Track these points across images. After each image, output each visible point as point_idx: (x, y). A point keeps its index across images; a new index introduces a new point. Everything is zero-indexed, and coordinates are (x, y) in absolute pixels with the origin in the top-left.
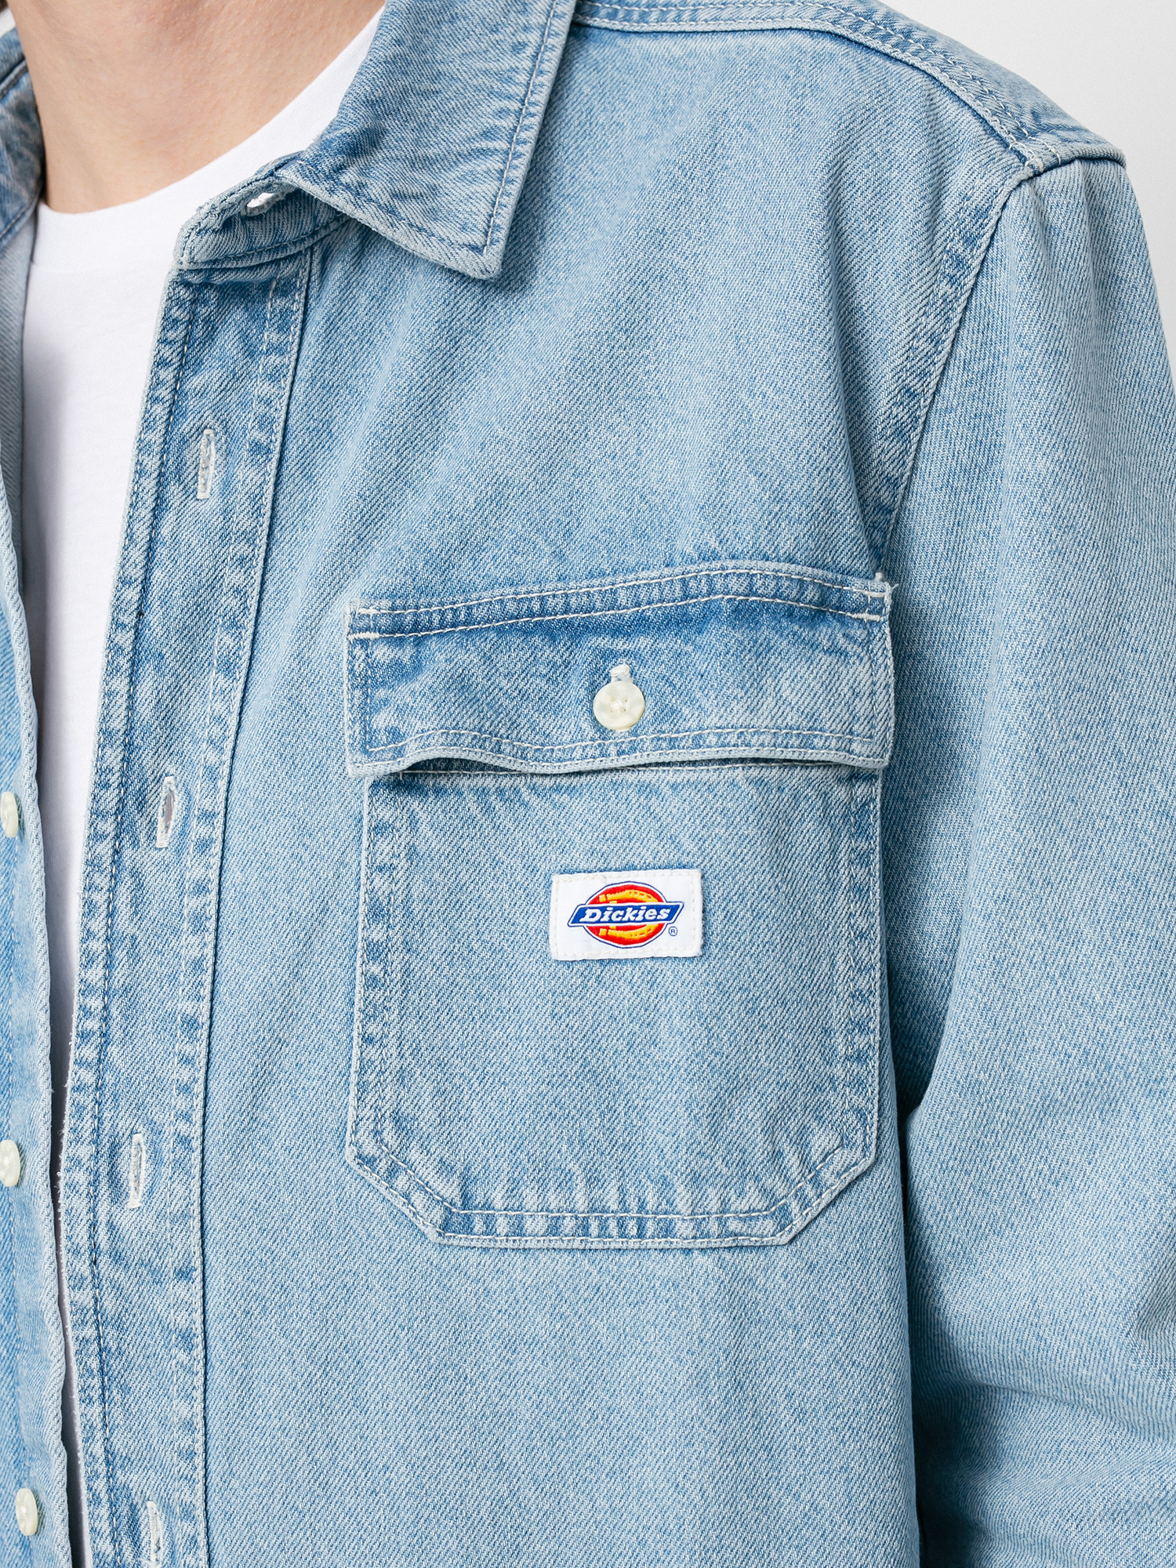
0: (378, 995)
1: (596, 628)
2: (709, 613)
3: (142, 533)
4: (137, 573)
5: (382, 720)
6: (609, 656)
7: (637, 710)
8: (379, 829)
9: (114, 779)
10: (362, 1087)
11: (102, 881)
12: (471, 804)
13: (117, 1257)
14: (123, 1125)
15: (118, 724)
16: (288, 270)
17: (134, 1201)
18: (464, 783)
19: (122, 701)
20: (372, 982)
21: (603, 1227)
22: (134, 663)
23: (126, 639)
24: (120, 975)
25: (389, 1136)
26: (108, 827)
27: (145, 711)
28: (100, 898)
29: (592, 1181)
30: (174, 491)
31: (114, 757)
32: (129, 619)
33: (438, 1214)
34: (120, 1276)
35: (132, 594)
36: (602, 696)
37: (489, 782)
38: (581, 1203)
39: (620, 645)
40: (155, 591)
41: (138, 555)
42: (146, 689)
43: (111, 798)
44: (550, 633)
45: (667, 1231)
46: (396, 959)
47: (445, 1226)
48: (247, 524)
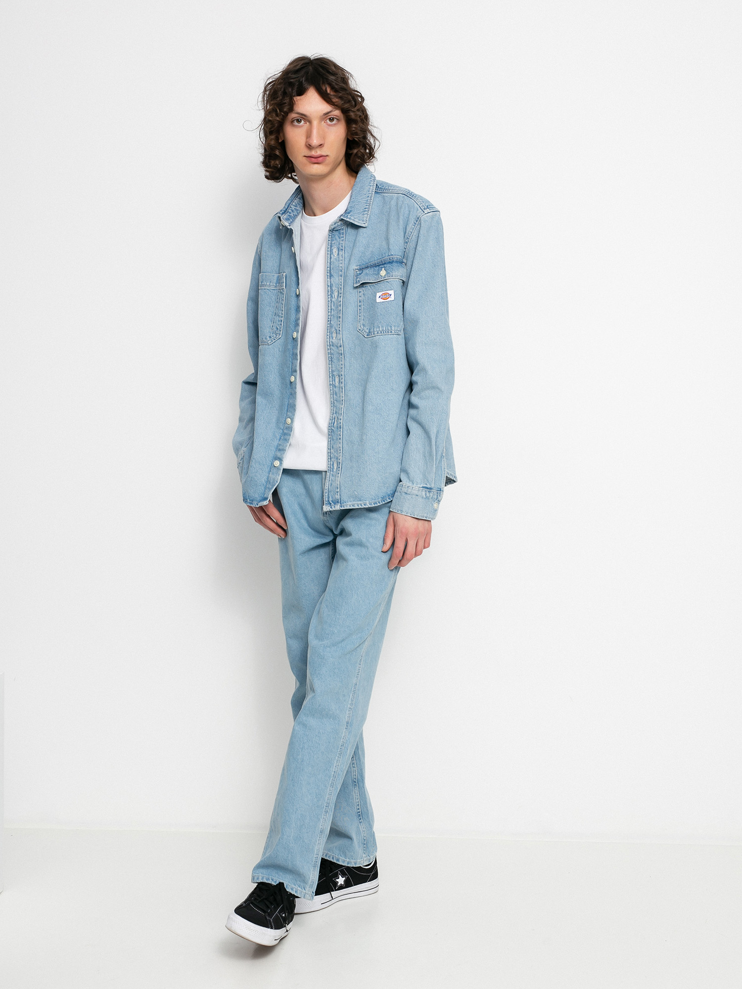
0: (360, 311)
1: (381, 265)
2: (393, 261)
3: (329, 261)
4: (329, 266)
5: (358, 279)
6: (382, 268)
7: (385, 273)
8: (360, 292)
9: (330, 291)
10: (359, 322)
11: (330, 303)
12: (369, 287)
13: (333, 346)
14: (333, 330)
15: (329, 284)
16: (342, 227)
17: (334, 339)
18: (368, 285)
19: (329, 282)
20: (360, 309)
21: (384, 333)
22: (330, 277)
23: (329, 274)
24: (332, 313)
25: (362, 327)
26: (330, 297)
27: (332, 282)
28: (329, 305)
29: (382, 327)
30: (332, 256)
31: (329, 288)
32: (329, 272)
33: (366, 334)
34: (333, 348)
35: (329, 269)
36: (381, 272)
37: (370, 285)
38: (381, 330)
39: (383, 266)
40: (331, 268)
41: (329, 264)
42: (332, 280)
43: (329, 293)
44: (376, 266)
45: (391, 332)
46: (362, 307)
47: (367, 335)
48: (341, 259)
